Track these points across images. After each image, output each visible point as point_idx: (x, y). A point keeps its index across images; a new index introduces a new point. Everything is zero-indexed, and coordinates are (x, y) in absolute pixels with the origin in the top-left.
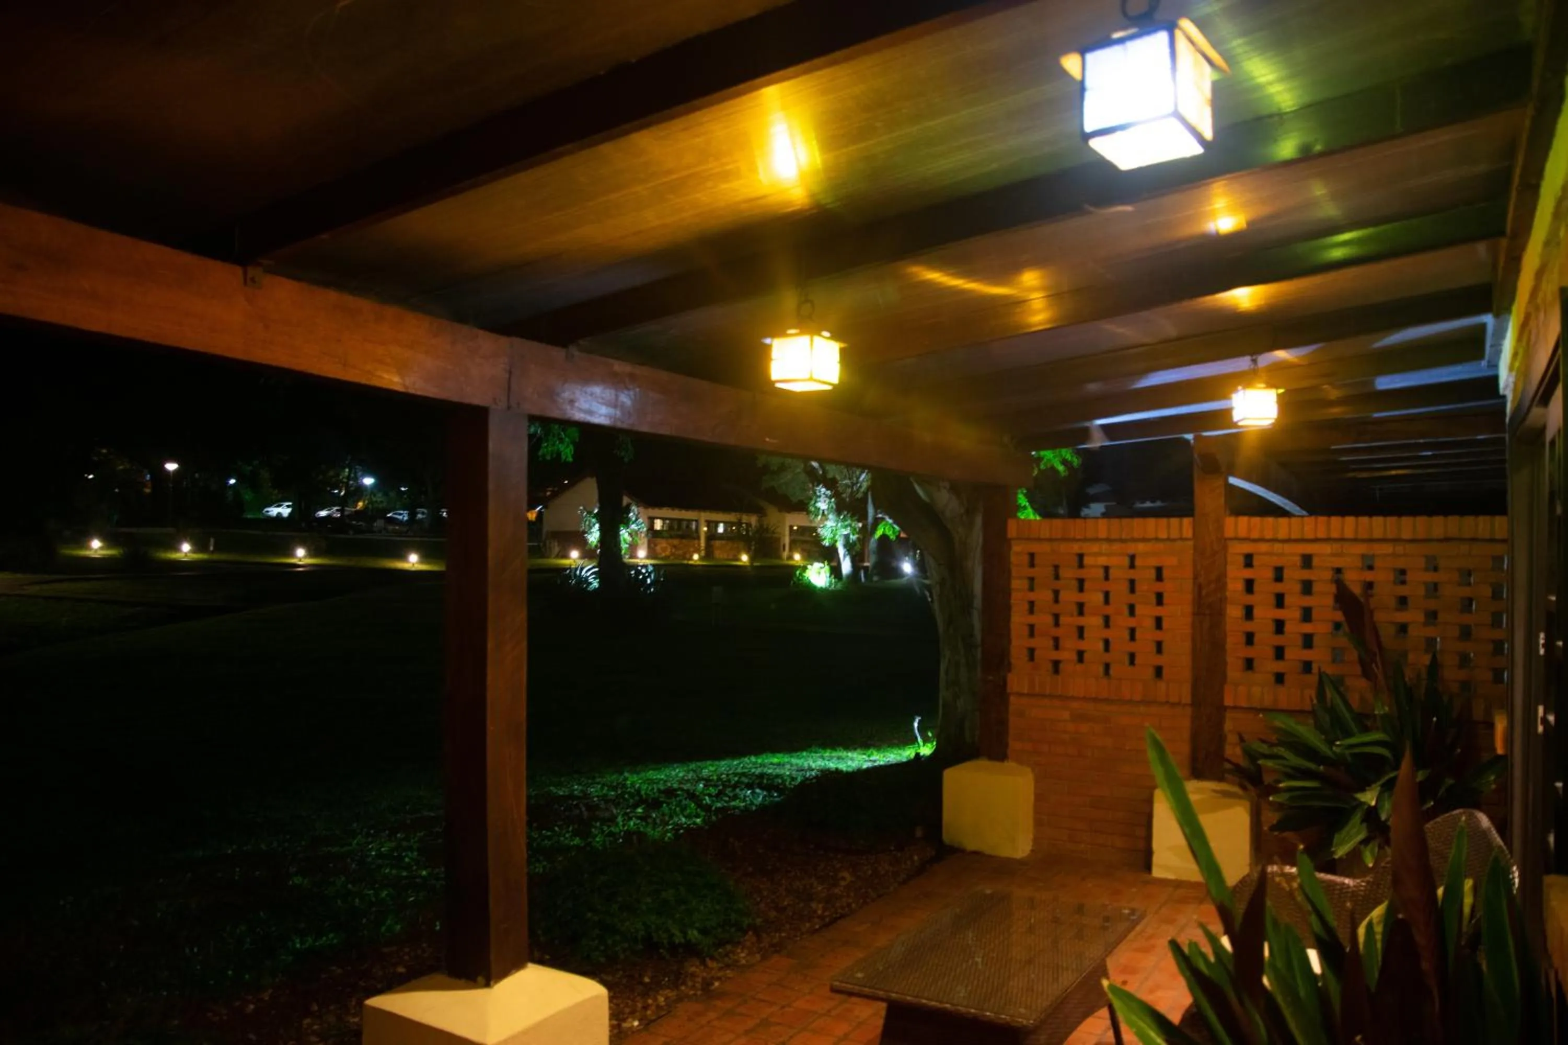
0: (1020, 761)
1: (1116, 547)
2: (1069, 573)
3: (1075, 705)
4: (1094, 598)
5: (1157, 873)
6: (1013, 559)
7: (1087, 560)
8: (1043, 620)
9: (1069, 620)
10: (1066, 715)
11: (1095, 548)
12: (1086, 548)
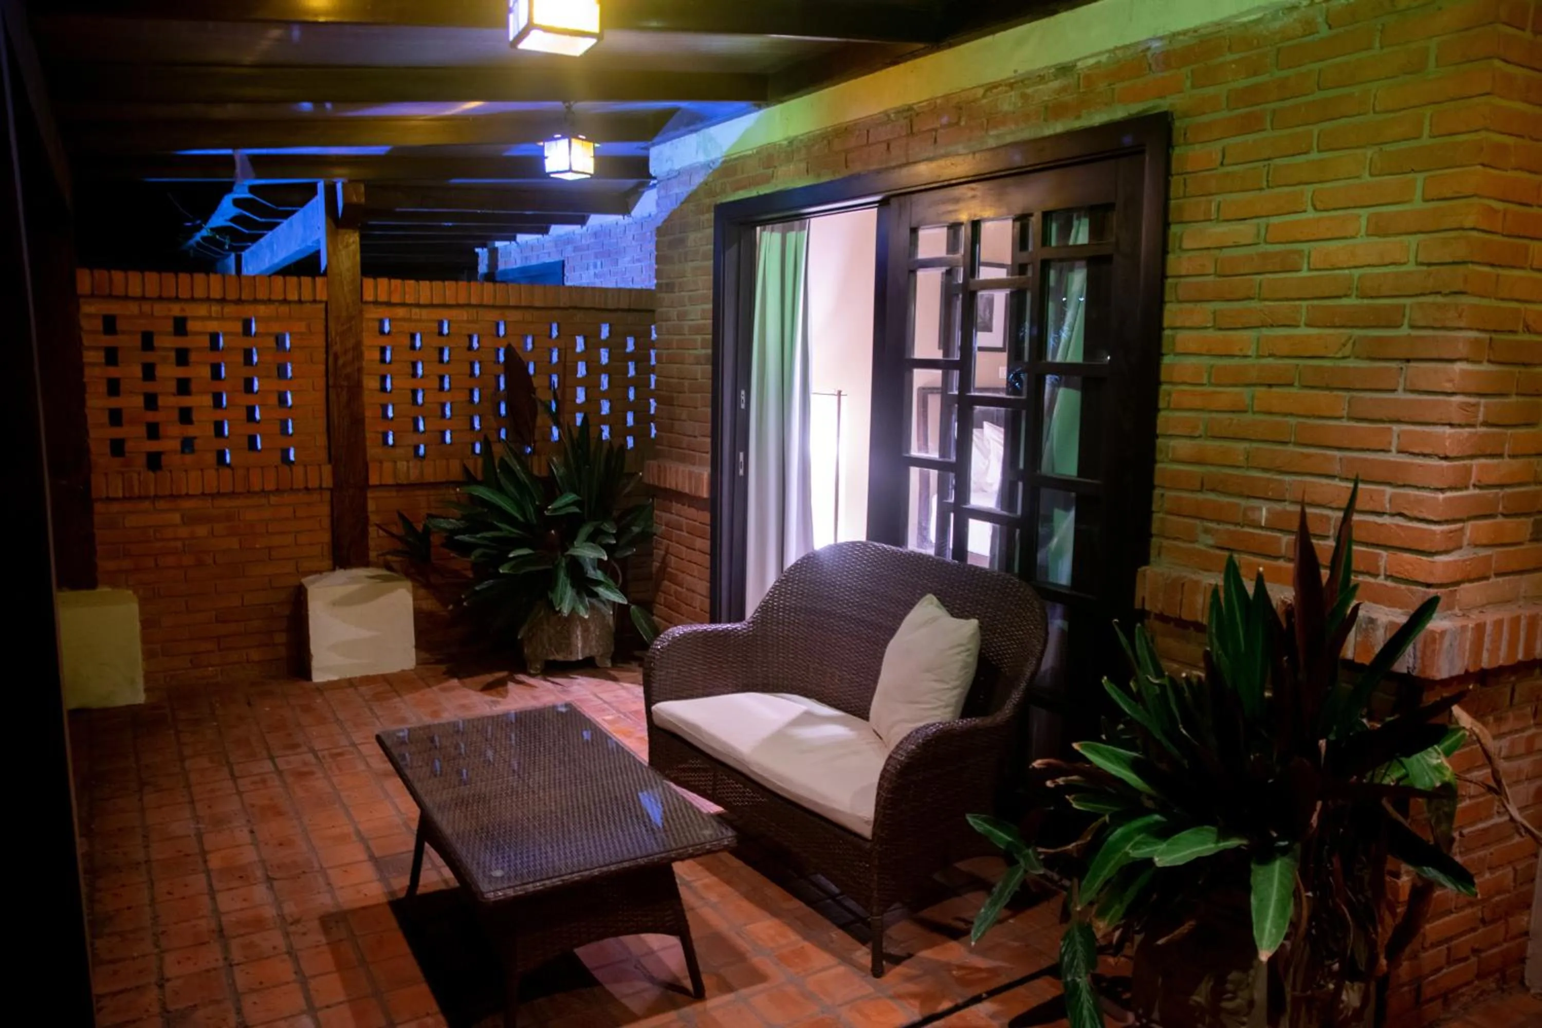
0: (114, 584)
1: (229, 309)
2: (167, 342)
3: (187, 504)
4: (200, 372)
5: (319, 677)
6: (85, 324)
7: (191, 326)
8: (132, 402)
9: (170, 401)
10: (176, 518)
11: (202, 310)
12: (192, 310)
